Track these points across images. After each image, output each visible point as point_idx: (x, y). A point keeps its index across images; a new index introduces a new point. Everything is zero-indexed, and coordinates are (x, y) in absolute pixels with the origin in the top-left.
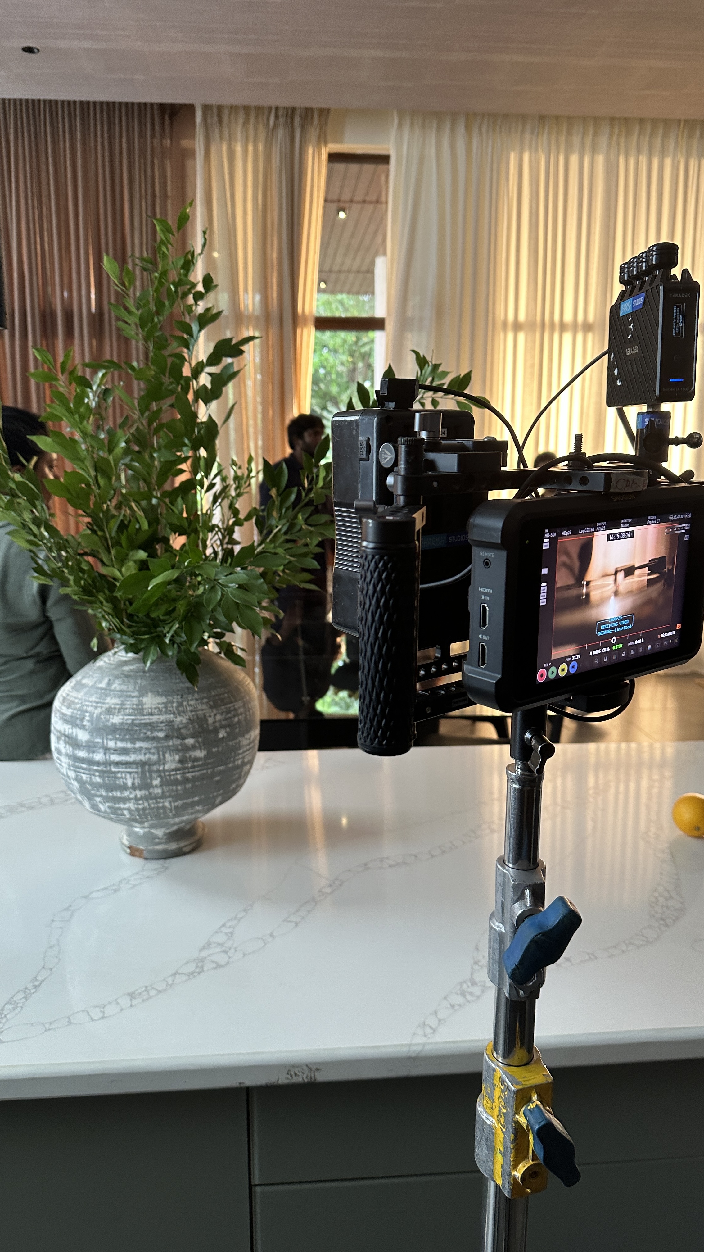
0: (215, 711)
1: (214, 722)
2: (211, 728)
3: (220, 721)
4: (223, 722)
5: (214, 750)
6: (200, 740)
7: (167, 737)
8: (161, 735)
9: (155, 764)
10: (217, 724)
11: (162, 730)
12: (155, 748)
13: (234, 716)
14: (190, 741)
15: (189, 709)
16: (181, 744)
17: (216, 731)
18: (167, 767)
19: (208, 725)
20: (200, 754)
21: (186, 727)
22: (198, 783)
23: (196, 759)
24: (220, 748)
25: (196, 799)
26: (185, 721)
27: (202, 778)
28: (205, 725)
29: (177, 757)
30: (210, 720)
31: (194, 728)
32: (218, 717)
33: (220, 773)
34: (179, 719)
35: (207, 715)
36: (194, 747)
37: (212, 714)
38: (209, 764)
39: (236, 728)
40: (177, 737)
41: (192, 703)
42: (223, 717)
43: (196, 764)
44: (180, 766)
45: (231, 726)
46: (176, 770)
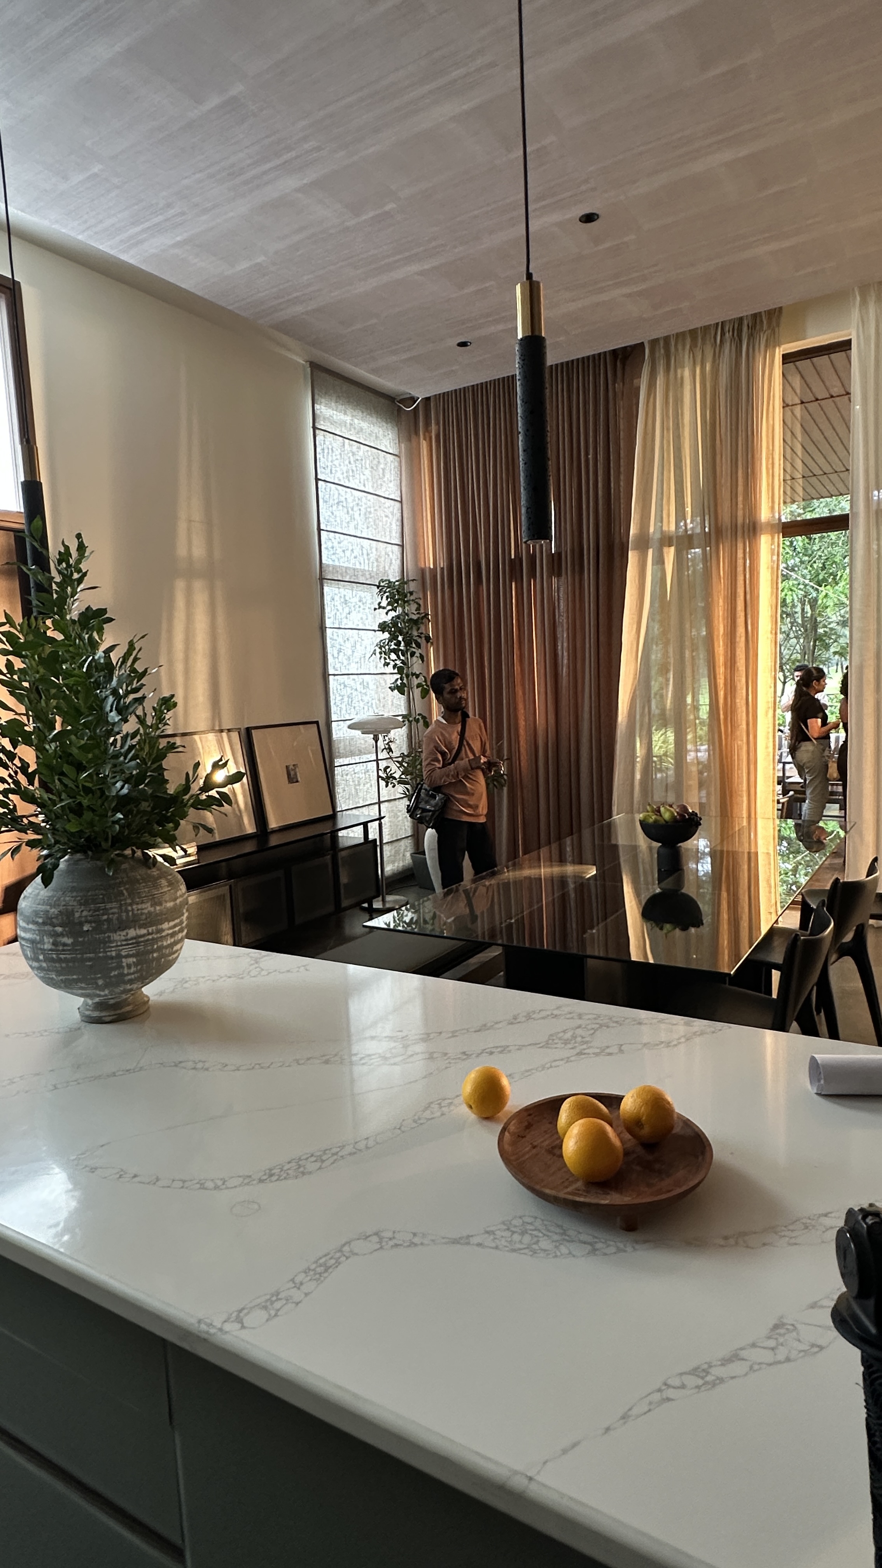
0: (83, 908)
1: (80, 917)
2: (76, 921)
3: (86, 916)
4: (89, 918)
5: (80, 939)
6: (67, 929)
7: (44, 923)
8: (40, 920)
9: (38, 943)
10: (83, 919)
11: (41, 917)
12: (38, 930)
13: (103, 915)
14: (59, 929)
15: (63, 903)
16: (53, 930)
17: (81, 924)
18: (46, 947)
19: (74, 918)
20: (69, 941)
21: (56, 918)
22: (71, 964)
23: (65, 945)
24: (86, 939)
25: (75, 977)
26: (56, 912)
27: (73, 960)
28: (71, 918)
29: (51, 941)
30: (77, 915)
31: (62, 918)
32: (85, 913)
33: (90, 959)
34: (53, 910)
35: (75, 910)
36: (62, 935)
37: (80, 910)
38: (77, 950)
39: (104, 925)
40: (50, 925)
41: (67, 899)
42: (90, 913)
43: (65, 948)
44: (53, 947)
45: (99, 923)
46: (51, 950)
